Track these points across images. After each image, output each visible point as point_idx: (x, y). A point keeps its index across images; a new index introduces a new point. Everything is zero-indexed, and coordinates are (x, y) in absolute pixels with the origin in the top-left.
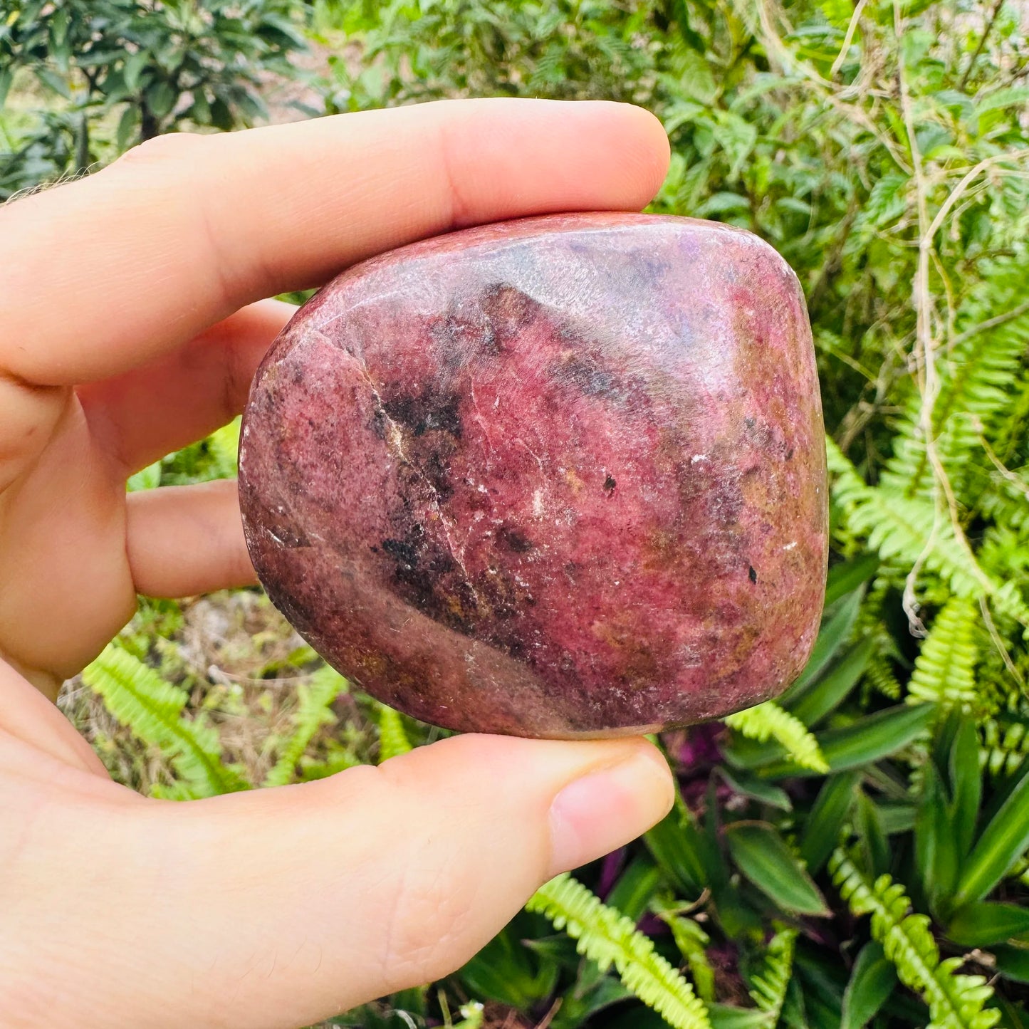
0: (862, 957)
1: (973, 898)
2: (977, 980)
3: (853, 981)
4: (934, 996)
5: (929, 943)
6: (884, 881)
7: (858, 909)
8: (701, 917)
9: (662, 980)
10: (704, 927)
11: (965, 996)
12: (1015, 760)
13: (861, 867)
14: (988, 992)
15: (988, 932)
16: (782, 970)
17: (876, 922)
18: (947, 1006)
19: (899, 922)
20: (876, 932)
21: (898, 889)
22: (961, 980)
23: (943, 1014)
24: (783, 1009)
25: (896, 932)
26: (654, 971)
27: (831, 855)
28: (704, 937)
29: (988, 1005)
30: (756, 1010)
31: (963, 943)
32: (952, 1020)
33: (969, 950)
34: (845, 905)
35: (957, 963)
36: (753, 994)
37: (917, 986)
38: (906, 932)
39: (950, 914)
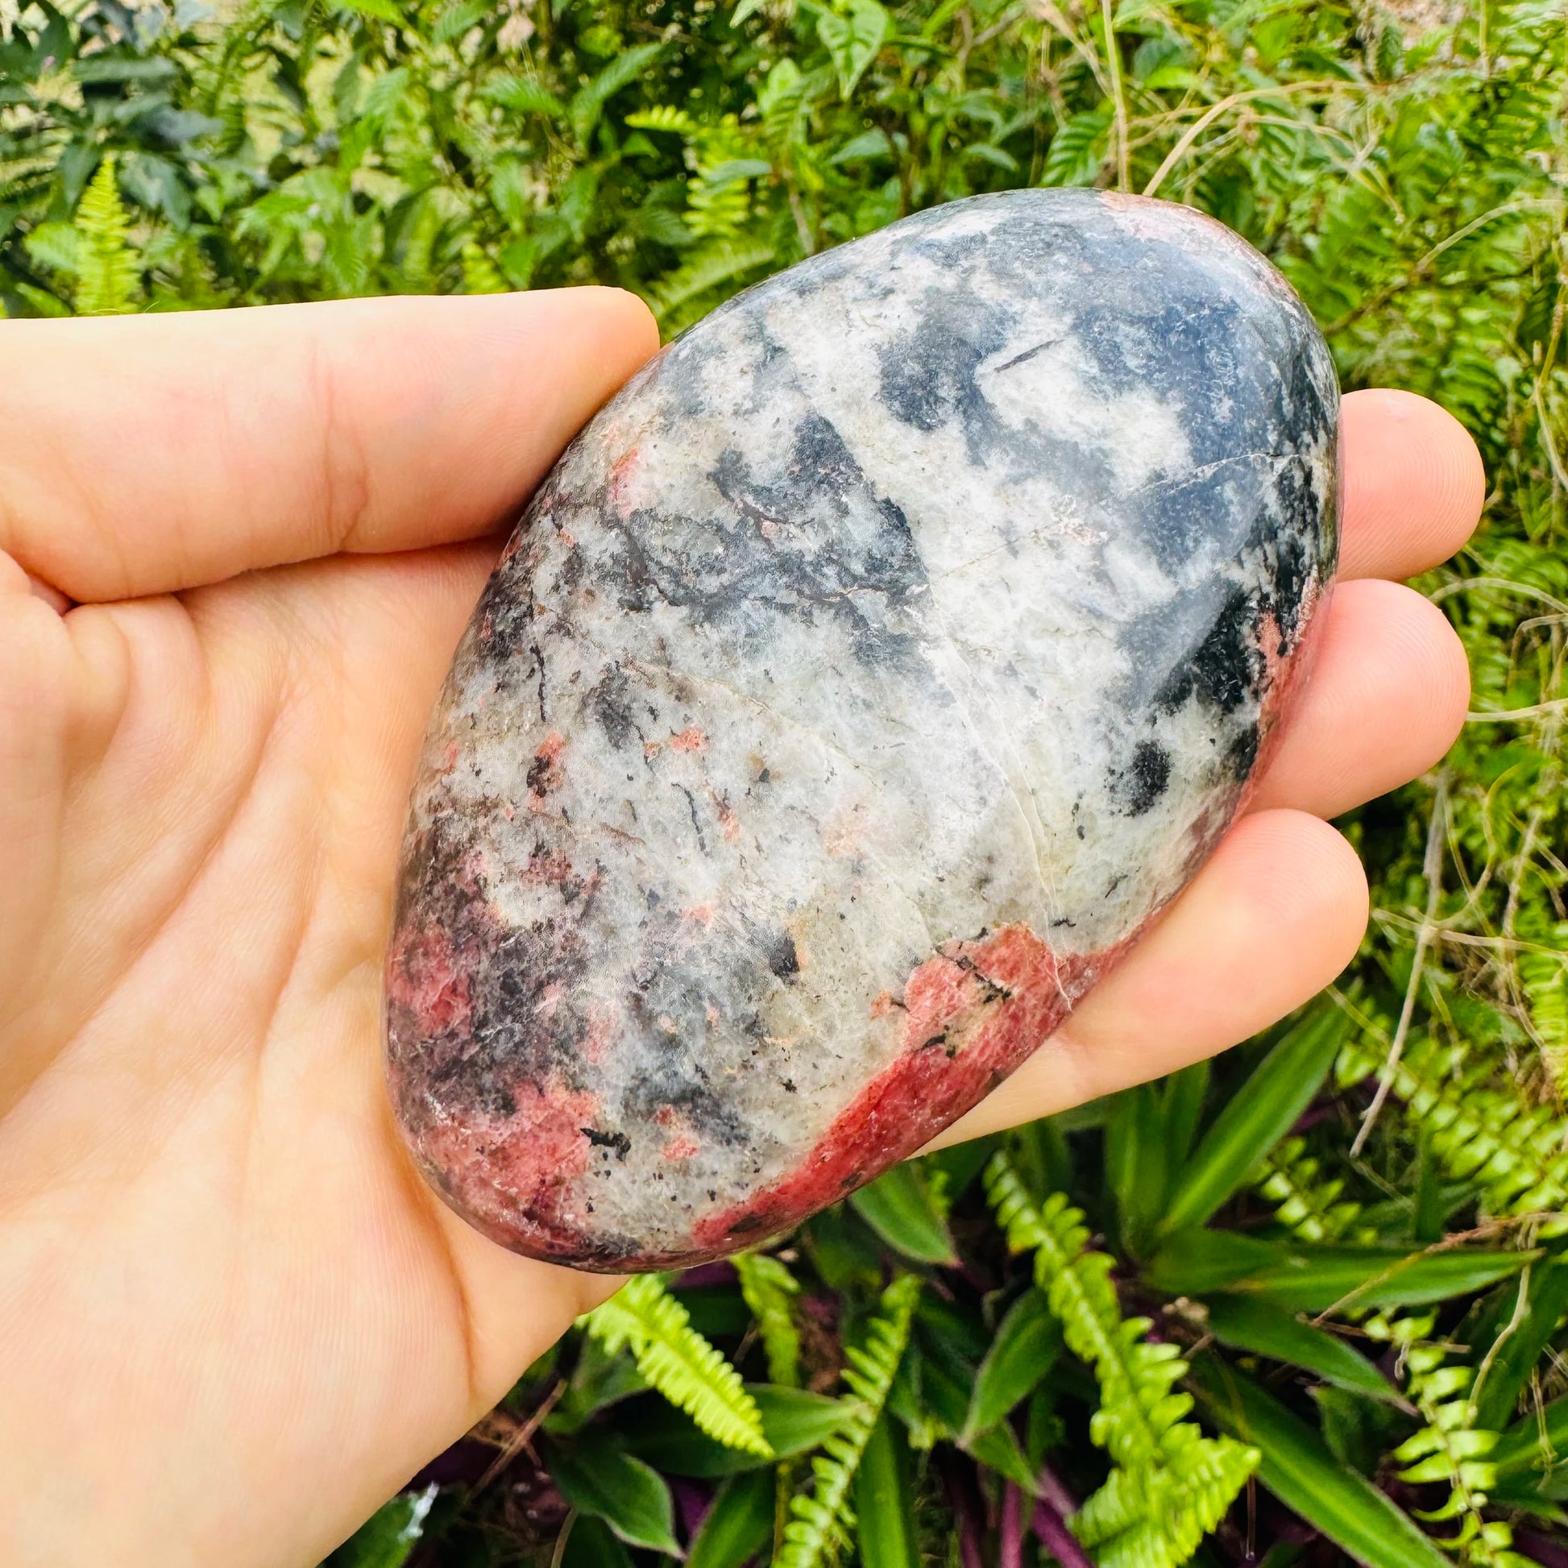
0: (1017, 1312)
1: (1189, 1224)
2: (1169, 1351)
3: (993, 1352)
4: (1110, 1371)
5: (1108, 1293)
6: (1056, 1202)
7: (1017, 1243)
8: (789, 1255)
9: (697, 1368)
10: (793, 1269)
11: (1148, 1374)
13: (1026, 1180)
14: (1179, 1369)
15: (1204, 1275)
16: (894, 1336)
17: (1042, 1262)
18: (1124, 1386)
19: (1071, 1263)
20: (1040, 1276)
21: (1076, 1215)
22: (1146, 1351)
23: (1118, 1397)
24: (891, 1394)
25: (1067, 1277)
26: (686, 1354)
27: (989, 1161)
28: (791, 1284)
29: (1176, 1388)
30: (849, 1397)
31: (1166, 1288)
32: (1128, 1406)
33: (1172, 1299)
34: (1002, 1234)
35: (1144, 1324)
36: (847, 1374)
37: (1088, 1355)
38: (1080, 1277)
39: (1151, 1245)
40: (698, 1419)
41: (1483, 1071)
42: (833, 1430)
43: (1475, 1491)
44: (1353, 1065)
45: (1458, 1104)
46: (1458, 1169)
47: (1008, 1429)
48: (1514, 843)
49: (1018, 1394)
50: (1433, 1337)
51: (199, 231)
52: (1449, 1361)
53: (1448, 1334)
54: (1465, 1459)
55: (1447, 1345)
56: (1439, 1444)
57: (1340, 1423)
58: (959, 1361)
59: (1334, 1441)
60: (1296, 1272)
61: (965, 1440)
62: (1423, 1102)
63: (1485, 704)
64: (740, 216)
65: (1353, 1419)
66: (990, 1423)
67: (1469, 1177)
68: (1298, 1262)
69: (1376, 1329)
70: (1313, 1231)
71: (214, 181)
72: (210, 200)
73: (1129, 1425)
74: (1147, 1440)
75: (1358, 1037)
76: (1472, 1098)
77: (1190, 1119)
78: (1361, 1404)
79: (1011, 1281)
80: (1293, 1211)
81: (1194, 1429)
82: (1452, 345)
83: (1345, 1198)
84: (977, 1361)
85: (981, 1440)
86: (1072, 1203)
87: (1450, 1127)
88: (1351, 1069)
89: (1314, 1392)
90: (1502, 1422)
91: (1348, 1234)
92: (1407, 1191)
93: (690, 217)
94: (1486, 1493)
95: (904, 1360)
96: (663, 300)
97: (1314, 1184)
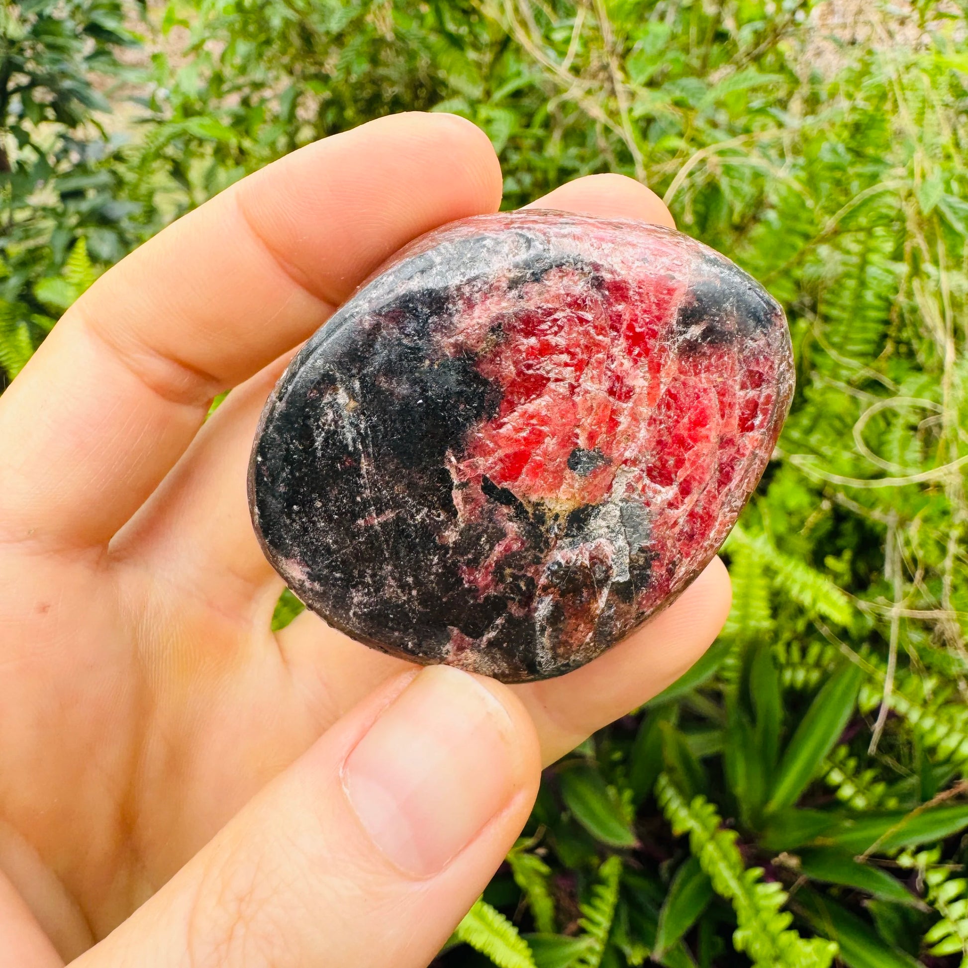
0: (682, 874)
1: (784, 805)
2: (774, 887)
3: (669, 900)
4: (742, 904)
5: (735, 854)
6: (698, 802)
7: (678, 829)
8: (541, 851)
9: (489, 925)
10: (546, 860)
11: (763, 903)
12: (815, 676)
13: (680, 790)
14: (783, 898)
15: (795, 836)
16: (608, 896)
17: (694, 839)
18: (751, 912)
19: (712, 838)
20: (694, 848)
21: (711, 808)
22: (761, 888)
23: (749, 920)
24: (611, 932)
25: (710, 848)
27: (655, 781)
28: (544, 869)
29: (783, 909)
30: (586, 936)
31: (775, 847)
32: (755, 924)
33: (776, 855)
34: (667, 825)
35: (757, 872)
36: (583, 922)
37: (727, 894)
38: (719, 847)
39: (762, 822)
40: (492, 958)
41: (947, 693)
42: (576, 957)
44: (869, 698)
45: (937, 714)
46: (942, 754)
47: (683, 947)
48: (943, 550)
49: (688, 923)
50: (942, 861)
52: (952, 876)
53: (950, 858)
55: (949, 867)
56: (952, 929)
57: (889, 923)
58: (650, 907)
59: (886, 934)
60: (848, 830)
61: (658, 955)
62: (914, 716)
63: (910, 472)
65: (897, 920)
66: (672, 943)
67: (948, 760)
68: (848, 824)
69: (905, 861)
70: (860, 803)
73: (756, 937)
74: (768, 945)
75: (870, 680)
76: (944, 710)
77: (775, 743)
78: (898, 908)
79: (679, 853)
80: (846, 792)
81: (793, 935)
83: (875, 780)
84: (659, 906)
85: (668, 953)
86: (709, 801)
87: (933, 729)
88: (868, 699)
89: (868, 904)
91: (880, 803)
92: (913, 772)
95: (617, 909)
97: (858, 772)
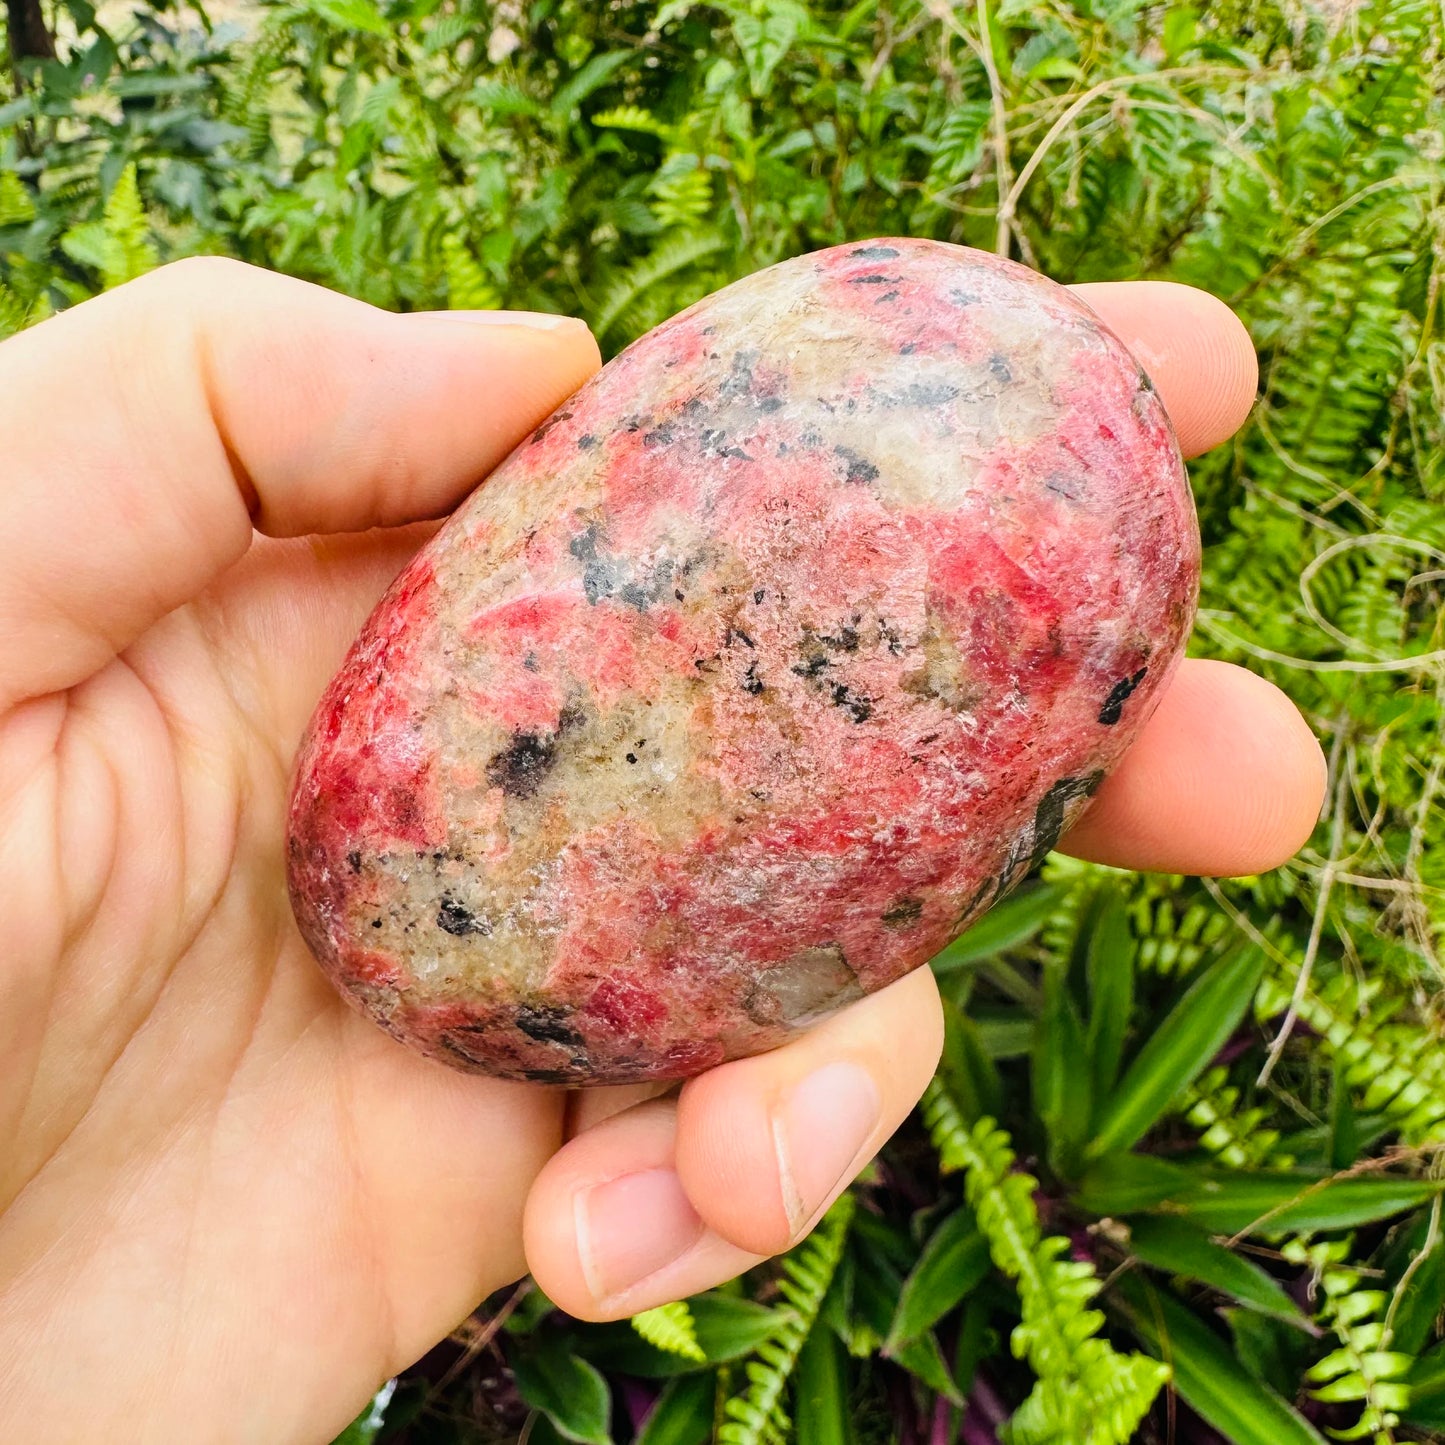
0: (946, 1229)
1: (1117, 1147)
2: (1084, 1269)
3: (920, 1268)
4: (1031, 1287)
5: (1029, 1211)
6: (985, 1125)
7: (948, 1164)
11: (1064, 1292)
12: (1191, 956)
13: (960, 1104)
14: (1093, 1288)
15: (1127, 1196)
16: (828, 1251)
17: (972, 1181)
18: (1043, 1303)
19: (999, 1183)
20: (970, 1194)
21: (1003, 1138)
22: (1062, 1269)
23: (1037, 1314)
24: (825, 1304)
25: (994, 1197)
29: (1093, 1304)
30: (784, 1307)
31: (1092, 1208)
32: (1046, 1321)
33: (1096, 1219)
34: (935, 1154)
35: (1061, 1243)
36: (782, 1285)
37: (1011, 1271)
38: (1006, 1197)
39: (1080, 1168)
41: (1395, 1006)
42: (766, 1336)
43: (1387, 1411)
44: (1272, 999)
45: (1372, 1037)
46: (1372, 1099)
47: (932, 1339)
48: (1418, 785)
49: (945, 1306)
50: (1349, 1261)
51: (223, 228)
52: (1364, 1285)
53: (1365, 1258)
54: (1379, 1380)
55: (1362, 1270)
56: (1353, 1364)
57: (1256, 1343)
58: (891, 1275)
59: (1247, 1358)
60: (1209, 1196)
61: (891, 1348)
62: (1337, 1036)
63: (1381, 654)
64: (703, 207)
65: (1268, 1340)
66: (915, 1334)
67: (1381, 1109)
68: (1212, 1187)
69: (1294, 1253)
70: (1235, 1157)
71: (237, 184)
72: (231, 200)
73: (1047, 1340)
74: (1062, 1355)
75: (1276, 972)
76: (1386, 1032)
77: (1116, 1051)
78: (1273, 1323)
79: (945, 1198)
80: (1217, 1137)
81: (1104, 1346)
82: (1355, 315)
83: (1263, 1125)
84: (905, 1274)
85: (907, 1347)
86: (1000, 1127)
87: (1364, 1059)
88: (1269, 1002)
89: (1226, 1313)
90: (1417, 1345)
91: (1266, 1162)
92: (1325, 1120)
93: (659, 208)
94: (1398, 1413)
95: (838, 1272)
96: (631, 285)
97: (1239, 1108)
